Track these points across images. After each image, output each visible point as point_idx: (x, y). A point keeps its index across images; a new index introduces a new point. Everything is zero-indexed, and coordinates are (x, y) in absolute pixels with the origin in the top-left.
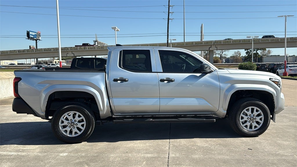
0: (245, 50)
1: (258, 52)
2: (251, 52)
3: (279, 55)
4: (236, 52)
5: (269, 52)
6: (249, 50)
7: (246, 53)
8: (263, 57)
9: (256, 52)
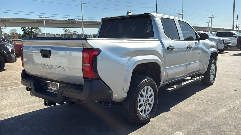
0: (22, 29)
1: (32, 30)
2: (27, 30)
3: (49, 34)
4: (12, 30)
5: (40, 31)
6: (25, 29)
7: (23, 31)
8: (37, 35)
9: (31, 30)
